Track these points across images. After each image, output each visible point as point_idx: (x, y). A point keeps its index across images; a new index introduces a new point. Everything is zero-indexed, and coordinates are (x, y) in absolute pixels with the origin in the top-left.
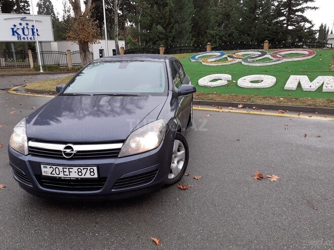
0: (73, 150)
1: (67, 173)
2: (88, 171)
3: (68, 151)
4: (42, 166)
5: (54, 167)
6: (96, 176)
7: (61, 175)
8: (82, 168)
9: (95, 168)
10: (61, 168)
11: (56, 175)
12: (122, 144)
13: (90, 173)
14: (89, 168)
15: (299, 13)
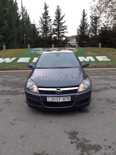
0: (60, 90)
1: (59, 100)
2: (67, 98)
3: (58, 91)
4: (47, 98)
5: (53, 98)
6: (70, 100)
7: (56, 101)
8: (65, 97)
9: (70, 97)
10: (56, 98)
11: (53, 101)
12: (78, 87)
13: (68, 99)
14: (68, 97)
15: (63, 34)
